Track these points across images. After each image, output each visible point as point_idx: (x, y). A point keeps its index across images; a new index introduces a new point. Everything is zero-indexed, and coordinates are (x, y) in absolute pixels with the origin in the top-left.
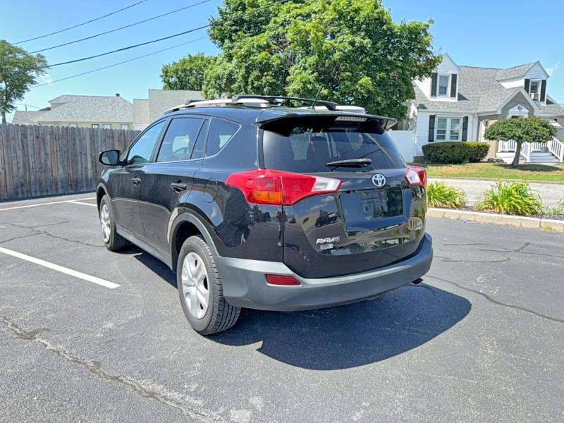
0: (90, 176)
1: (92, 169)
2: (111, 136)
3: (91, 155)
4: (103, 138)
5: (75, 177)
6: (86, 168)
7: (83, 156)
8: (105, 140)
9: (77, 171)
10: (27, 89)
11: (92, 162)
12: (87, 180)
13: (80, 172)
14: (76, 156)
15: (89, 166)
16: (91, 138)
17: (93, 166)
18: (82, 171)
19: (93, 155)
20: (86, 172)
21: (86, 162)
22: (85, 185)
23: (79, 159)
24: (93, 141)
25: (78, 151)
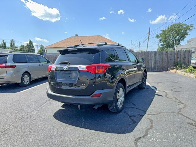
0: (153, 66)
1: (154, 64)
2: (162, 53)
3: (154, 60)
4: (159, 54)
5: (148, 67)
6: (152, 64)
7: (151, 60)
8: (159, 55)
9: (148, 65)
10: (186, 37)
11: (154, 62)
12: (151, 68)
13: (149, 65)
14: (148, 60)
15: (153, 63)
16: (154, 54)
17: (154, 63)
18: (150, 65)
19: (155, 60)
20: (152, 65)
21: (152, 62)
22: (150, 70)
23: (149, 61)
24: (155, 55)
25: (149, 59)
